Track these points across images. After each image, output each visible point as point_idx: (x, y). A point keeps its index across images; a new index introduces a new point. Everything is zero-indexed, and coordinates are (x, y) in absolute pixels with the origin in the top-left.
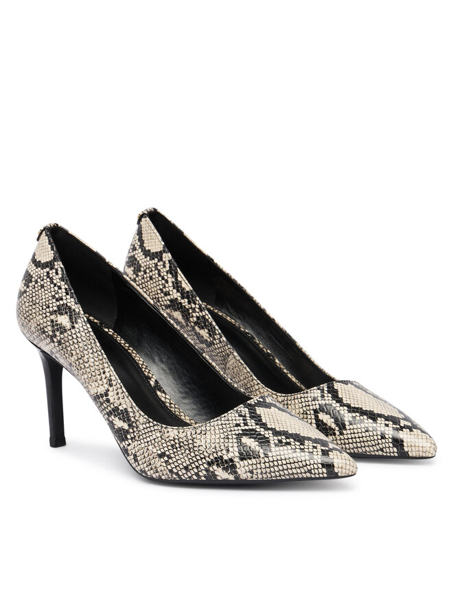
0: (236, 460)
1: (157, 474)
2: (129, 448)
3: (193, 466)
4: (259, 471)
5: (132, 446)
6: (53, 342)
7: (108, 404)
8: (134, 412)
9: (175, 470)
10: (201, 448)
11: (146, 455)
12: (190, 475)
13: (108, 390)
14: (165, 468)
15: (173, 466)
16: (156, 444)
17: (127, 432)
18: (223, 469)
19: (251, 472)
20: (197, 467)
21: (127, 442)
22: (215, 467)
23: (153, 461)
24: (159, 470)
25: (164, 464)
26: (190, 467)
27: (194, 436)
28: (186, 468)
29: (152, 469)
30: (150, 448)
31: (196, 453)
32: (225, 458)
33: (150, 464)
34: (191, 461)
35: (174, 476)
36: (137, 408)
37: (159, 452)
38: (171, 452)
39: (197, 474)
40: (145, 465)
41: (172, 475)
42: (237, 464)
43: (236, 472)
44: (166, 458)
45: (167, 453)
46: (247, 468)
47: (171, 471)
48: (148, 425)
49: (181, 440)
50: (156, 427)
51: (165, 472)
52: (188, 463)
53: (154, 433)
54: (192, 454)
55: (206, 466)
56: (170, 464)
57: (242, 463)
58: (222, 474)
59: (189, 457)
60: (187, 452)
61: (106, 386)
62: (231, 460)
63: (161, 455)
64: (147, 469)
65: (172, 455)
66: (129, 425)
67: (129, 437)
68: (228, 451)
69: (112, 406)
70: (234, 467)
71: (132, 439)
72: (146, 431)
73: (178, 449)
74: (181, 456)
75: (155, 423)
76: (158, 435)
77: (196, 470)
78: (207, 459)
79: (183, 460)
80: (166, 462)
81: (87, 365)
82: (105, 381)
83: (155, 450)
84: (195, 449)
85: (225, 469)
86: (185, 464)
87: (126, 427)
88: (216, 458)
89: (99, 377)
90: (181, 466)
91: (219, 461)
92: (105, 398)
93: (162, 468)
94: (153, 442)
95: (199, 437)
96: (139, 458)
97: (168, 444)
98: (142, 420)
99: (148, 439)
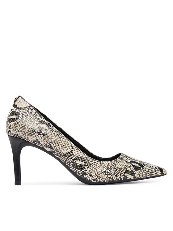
0: (134, 171)
1: (103, 180)
2: (86, 172)
3: (119, 174)
4: (142, 174)
5: (88, 171)
6: (40, 135)
7: (73, 156)
8: (86, 158)
9: (111, 177)
10: (120, 168)
11: (96, 173)
12: (117, 178)
13: (72, 151)
14: (107, 177)
15: (110, 175)
16: (100, 169)
17: (85, 165)
18: (130, 174)
19: (139, 175)
20: (120, 175)
21: (85, 170)
22: (127, 174)
23: (100, 175)
24: (104, 178)
25: (106, 175)
26: (118, 175)
27: (115, 164)
28: (116, 176)
29: (100, 178)
30: (98, 170)
31: (119, 170)
32: (130, 170)
33: (99, 176)
34: (117, 173)
35: (111, 180)
36: (88, 156)
37: (103, 171)
38: (108, 170)
39: (120, 178)
40: (97, 177)
41: (110, 180)
42: (135, 172)
43: (134, 175)
44: (106, 173)
45: (106, 171)
46: (138, 173)
47: (110, 178)
48: (94, 162)
49: (110, 166)
50: (98, 162)
51: (107, 179)
52: (116, 174)
53: (98, 164)
54: (117, 170)
55: (124, 174)
56: (109, 175)
57: (136, 172)
58: (129, 177)
59: (116, 171)
60: (115, 170)
61: (71, 149)
62: (132, 171)
63: (104, 172)
64: (97, 178)
65: (109, 172)
66: (85, 163)
67: (85, 167)
68: (130, 168)
69: (75, 156)
70: (133, 173)
71: (87, 168)
72: (94, 164)
73: (111, 169)
74: (113, 171)
75: (97, 161)
76: (100, 165)
77: (120, 176)
78: (124, 171)
79: (114, 173)
80: (107, 174)
81: (60, 142)
82: (70, 147)
83: (100, 171)
84: (118, 168)
85: (131, 174)
86: (115, 174)
87: (83, 163)
88: (126, 171)
89: (67, 146)
90: (114, 175)
91: (128, 172)
92: (71, 154)
93: (106, 177)
94: (98, 168)
95: (117, 164)
96: (93, 175)
97: (106, 168)
98: (91, 160)
99: (96, 167)
